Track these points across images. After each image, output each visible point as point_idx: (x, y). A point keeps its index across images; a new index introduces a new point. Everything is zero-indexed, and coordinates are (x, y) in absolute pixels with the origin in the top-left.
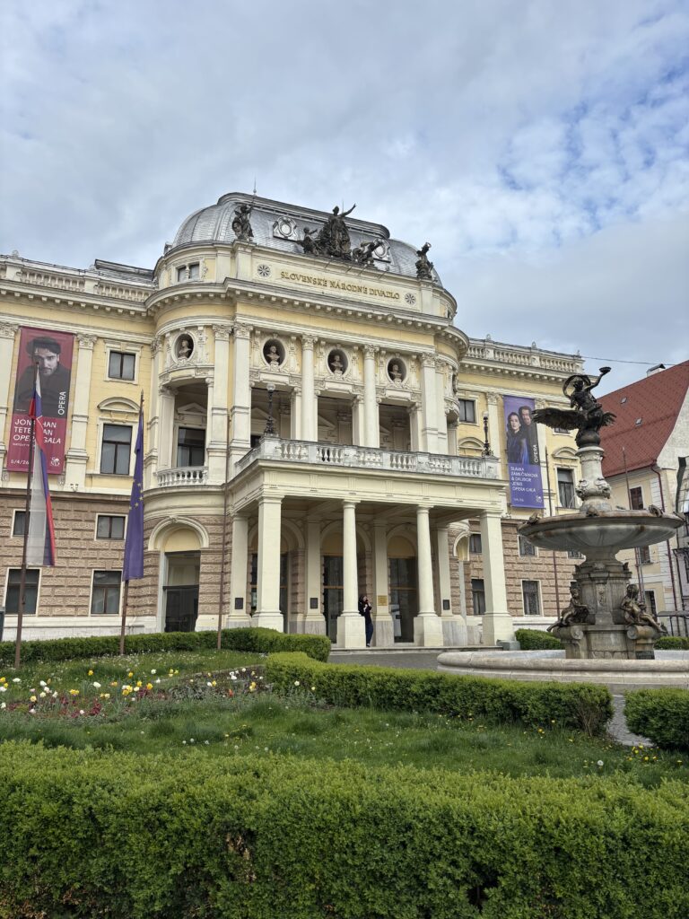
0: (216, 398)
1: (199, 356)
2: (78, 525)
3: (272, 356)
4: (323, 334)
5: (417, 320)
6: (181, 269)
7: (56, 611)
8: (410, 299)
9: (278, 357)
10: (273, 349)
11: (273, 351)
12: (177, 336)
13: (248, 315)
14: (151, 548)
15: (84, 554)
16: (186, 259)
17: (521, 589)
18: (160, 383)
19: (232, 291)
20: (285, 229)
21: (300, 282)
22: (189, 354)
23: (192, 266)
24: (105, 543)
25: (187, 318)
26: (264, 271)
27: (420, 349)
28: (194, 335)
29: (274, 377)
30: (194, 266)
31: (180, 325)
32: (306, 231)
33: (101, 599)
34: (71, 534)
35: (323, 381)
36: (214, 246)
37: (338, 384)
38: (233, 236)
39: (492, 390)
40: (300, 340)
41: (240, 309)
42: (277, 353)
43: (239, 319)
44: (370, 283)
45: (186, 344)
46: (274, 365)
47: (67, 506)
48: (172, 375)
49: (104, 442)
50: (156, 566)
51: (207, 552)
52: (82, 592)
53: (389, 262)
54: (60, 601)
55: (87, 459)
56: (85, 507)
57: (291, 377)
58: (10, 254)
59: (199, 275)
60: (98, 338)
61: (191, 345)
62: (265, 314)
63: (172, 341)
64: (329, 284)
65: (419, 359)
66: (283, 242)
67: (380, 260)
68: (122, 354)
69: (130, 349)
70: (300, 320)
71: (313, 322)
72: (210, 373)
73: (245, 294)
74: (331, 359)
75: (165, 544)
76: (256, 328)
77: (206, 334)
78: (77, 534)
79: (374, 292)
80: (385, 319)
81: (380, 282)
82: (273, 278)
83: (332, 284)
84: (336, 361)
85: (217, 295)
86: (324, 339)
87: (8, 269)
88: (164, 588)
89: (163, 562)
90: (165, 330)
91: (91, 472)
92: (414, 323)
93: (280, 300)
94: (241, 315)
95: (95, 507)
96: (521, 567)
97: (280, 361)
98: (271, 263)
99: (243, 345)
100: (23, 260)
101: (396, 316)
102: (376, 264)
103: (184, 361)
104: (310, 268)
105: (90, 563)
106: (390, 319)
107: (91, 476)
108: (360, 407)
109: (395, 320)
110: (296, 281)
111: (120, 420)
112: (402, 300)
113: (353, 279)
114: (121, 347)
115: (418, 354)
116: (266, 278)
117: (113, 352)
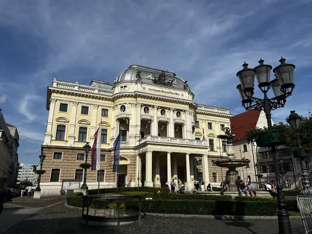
0: (132, 123)
3: (146, 111)
4: (160, 105)
6: (122, 87)
8: (182, 95)
9: (148, 111)
13: (141, 101)
16: (123, 85)
17: (212, 175)
18: (116, 118)
19: (136, 94)
20: (149, 76)
22: (124, 111)
23: (125, 87)
25: (124, 101)
26: (144, 88)
29: (146, 116)
31: (122, 103)
32: (155, 77)
35: (159, 118)
36: (131, 81)
37: (163, 118)
38: (136, 79)
39: (204, 118)
40: (153, 107)
43: (138, 102)
44: (172, 91)
45: (123, 108)
46: (147, 114)
48: (119, 116)
51: (129, 165)
52: (94, 175)
53: (176, 85)
57: (151, 117)
59: (127, 89)
60: (99, 105)
61: (125, 108)
62: (145, 100)
63: (120, 106)
65: (185, 111)
66: (149, 80)
67: (174, 84)
68: (105, 110)
69: (107, 108)
70: (154, 101)
71: (157, 102)
72: (130, 116)
73: (140, 95)
74: (161, 112)
76: (142, 104)
77: (130, 105)
80: (176, 101)
81: (175, 91)
82: (147, 91)
84: (163, 112)
85: (132, 95)
86: (160, 107)
90: (117, 104)
92: (184, 102)
93: (149, 97)
94: (139, 100)
96: (212, 169)
98: (146, 86)
99: (139, 108)
102: (173, 85)
103: (123, 113)
104: (156, 87)
108: (169, 125)
109: (178, 101)
111: (104, 128)
112: (180, 96)
113: (167, 90)
114: (105, 108)
115: (185, 110)
116: (145, 90)
117: (102, 109)
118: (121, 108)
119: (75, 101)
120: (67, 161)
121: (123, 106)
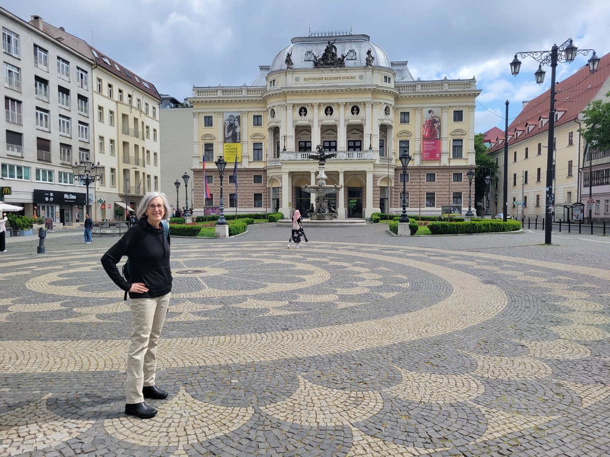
0: (282, 133)
1: (277, 116)
2: (247, 179)
3: (301, 113)
4: (321, 101)
6: (271, 82)
7: (243, 206)
8: (361, 77)
9: (305, 113)
10: (303, 110)
11: (303, 111)
12: (271, 109)
13: (292, 100)
14: (268, 186)
15: (250, 188)
17: (425, 196)
18: (268, 127)
20: (310, 55)
21: (312, 81)
22: (274, 116)
23: (274, 81)
24: (256, 184)
25: (272, 103)
26: (297, 79)
27: (365, 100)
28: (274, 109)
29: (303, 121)
31: (270, 105)
32: (315, 57)
33: (257, 203)
34: (245, 182)
35: (322, 121)
36: (280, 71)
37: (329, 120)
39: (417, 106)
40: (312, 105)
41: (288, 98)
43: (288, 102)
44: (342, 74)
45: (273, 113)
46: (303, 116)
47: (244, 173)
48: (270, 125)
49: (254, 149)
50: (269, 192)
51: (281, 188)
52: (250, 200)
53: (355, 59)
54: (244, 203)
55: (249, 157)
56: (249, 173)
57: (309, 121)
58: (218, 86)
60: (249, 112)
61: (274, 113)
62: (298, 98)
63: (270, 111)
64: (324, 79)
66: (308, 62)
67: (351, 60)
68: (258, 116)
69: (260, 114)
70: (312, 97)
71: (317, 97)
72: (280, 123)
73: (289, 92)
74: (326, 110)
75: (272, 185)
76: (294, 104)
77: (279, 108)
78: (247, 182)
79: (344, 78)
80: (346, 90)
81: (347, 72)
82: (302, 84)
83: (325, 79)
84: (329, 110)
85: (280, 93)
86: (322, 103)
87: (218, 91)
88: (273, 199)
89: (271, 190)
90: (268, 107)
91: (250, 161)
92: (360, 90)
93: (302, 91)
94: (288, 100)
95: (252, 173)
96: (426, 187)
97: (305, 115)
98: (300, 75)
99: (290, 111)
100: (222, 87)
101: (352, 88)
103: (273, 119)
104: (316, 73)
105: (252, 191)
106: (349, 90)
107: (249, 162)
109: (351, 90)
110: (310, 81)
111: (258, 141)
112: (357, 79)
113: (334, 74)
114: (256, 114)
115: (364, 103)
116: (298, 82)
117: (254, 116)
118: (271, 114)
119: (219, 110)
120: (219, 185)
121: (273, 111)
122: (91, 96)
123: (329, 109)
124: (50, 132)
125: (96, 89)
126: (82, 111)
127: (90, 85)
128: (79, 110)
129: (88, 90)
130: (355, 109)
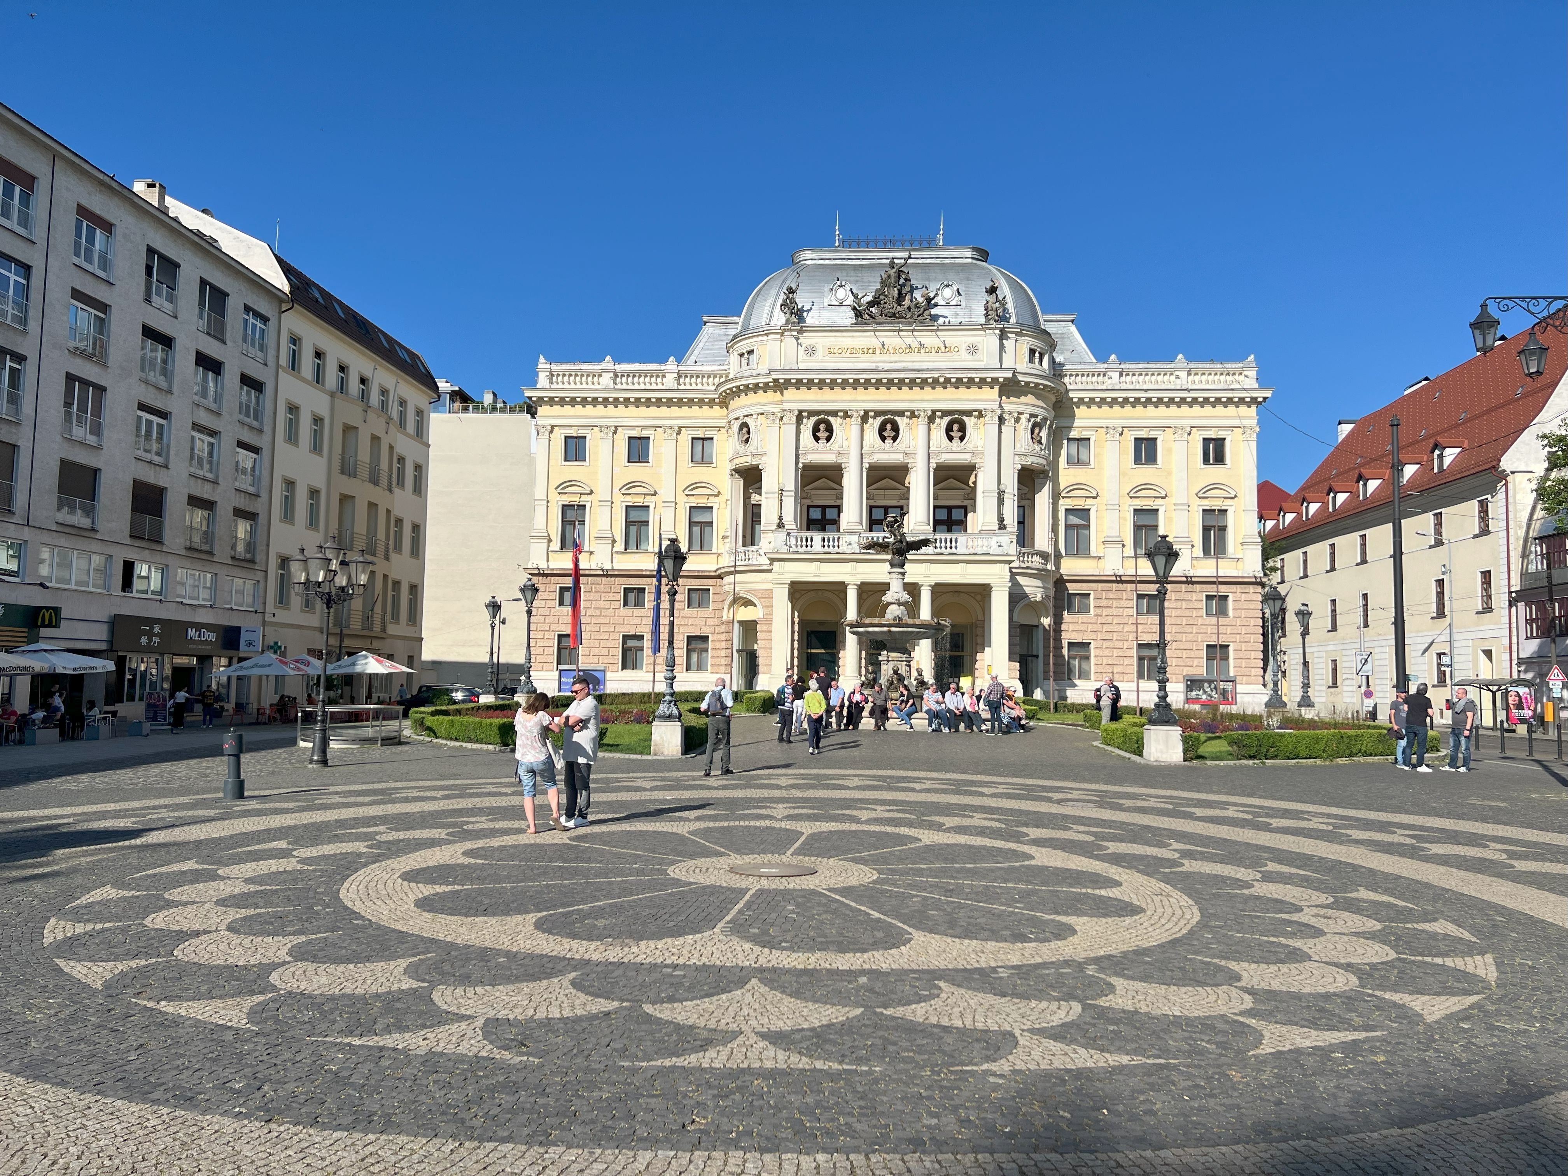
0: (769, 482)
3: (819, 435)
4: (870, 406)
5: (973, 375)
6: (742, 355)
8: (972, 349)
9: (826, 434)
10: (822, 427)
11: (823, 429)
12: (739, 422)
13: (796, 400)
14: (725, 618)
16: (744, 346)
18: (729, 467)
19: (778, 379)
20: (841, 293)
21: (848, 355)
22: (747, 440)
24: (693, 612)
25: (744, 407)
26: (810, 350)
27: (980, 406)
28: (749, 420)
30: (750, 352)
31: (740, 413)
32: (856, 296)
33: (693, 661)
35: (871, 454)
36: (765, 332)
37: (888, 454)
39: (1113, 422)
40: (845, 414)
41: (788, 395)
42: (826, 430)
43: (786, 405)
44: (925, 340)
45: (745, 432)
46: (823, 442)
48: (737, 461)
49: (690, 522)
50: (730, 632)
51: (759, 620)
52: (677, 653)
53: (957, 306)
54: (660, 660)
57: (838, 453)
59: (754, 362)
60: (680, 428)
61: (749, 433)
62: (809, 396)
63: (736, 425)
64: (878, 351)
65: (980, 416)
66: (838, 308)
67: (948, 306)
68: (703, 439)
69: (709, 434)
70: (845, 396)
71: (858, 396)
72: (764, 458)
73: (789, 380)
74: (882, 429)
75: (735, 613)
76: (800, 412)
77: (760, 420)
79: (928, 350)
80: (936, 381)
81: (938, 336)
82: (819, 359)
83: (882, 350)
84: (888, 430)
85: (766, 384)
86: (871, 411)
88: (738, 651)
89: (736, 626)
90: (731, 416)
92: (971, 379)
93: (821, 381)
94: (789, 401)
95: (685, 581)
96: (1134, 628)
97: (828, 439)
98: (818, 340)
99: (789, 429)
101: (948, 376)
102: (944, 311)
103: (744, 447)
104: (859, 337)
106: (942, 379)
108: (912, 476)
109: (948, 380)
110: (843, 355)
111: (701, 501)
112: (964, 353)
113: (906, 340)
114: (700, 434)
115: (979, 411)
116: (813, 358)
117: (693, 439)
118: (740, 431)
119: (603, 422)
120: (597, 612)
121: (744, 425)
122: (273, 379)
123: (889, 426)
124: (166, 467)
125: (284, 361)
126: (247, 415)
127: (271, 352)
128: (240, 413)
129: (266, 365)
130: (956, 427)
